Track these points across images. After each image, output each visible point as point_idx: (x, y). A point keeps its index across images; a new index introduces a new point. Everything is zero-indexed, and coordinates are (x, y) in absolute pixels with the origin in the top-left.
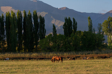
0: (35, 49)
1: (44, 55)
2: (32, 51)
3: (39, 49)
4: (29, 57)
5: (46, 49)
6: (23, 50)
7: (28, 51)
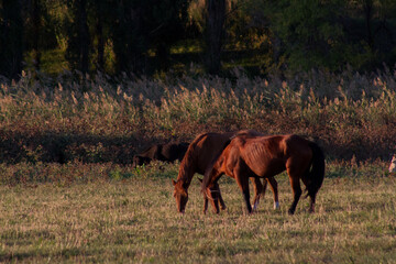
0: (191, 33)
1: (309, 111)
2: (163, 63)
3: (243, 32)
4: (123, 133)
5: (325, 29)
6: (63, 45)
7: (121, 63)
